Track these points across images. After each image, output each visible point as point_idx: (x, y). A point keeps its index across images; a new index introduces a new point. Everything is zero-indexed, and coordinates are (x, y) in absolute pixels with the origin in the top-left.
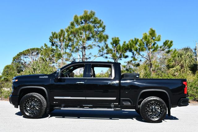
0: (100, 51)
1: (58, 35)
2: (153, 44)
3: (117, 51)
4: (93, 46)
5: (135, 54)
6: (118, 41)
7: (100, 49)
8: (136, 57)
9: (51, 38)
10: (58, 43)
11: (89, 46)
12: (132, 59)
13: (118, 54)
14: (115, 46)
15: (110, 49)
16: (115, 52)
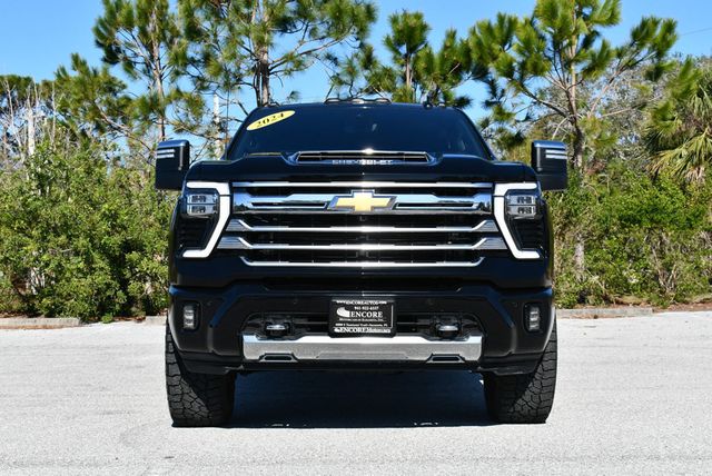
0: (341, 83)
1: (135, 12)
2: (582, 37)
3: (416, 79)
4: (307, 60)
5: (503, 91)
6: (418, 32)
7: (338, 70)
8: (508, 103)
9: (105, 28)
10: (137, 51)
11: (289, 58)
12: (490, 113)
13: (418, 92)
14: (406, 56)
15: (385, 69)
16: (409, 83)
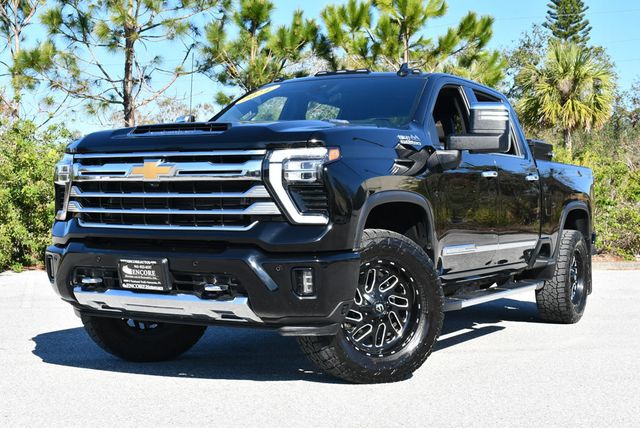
6: (264, 10)
7: (199, 39)
14: (252, 31)
